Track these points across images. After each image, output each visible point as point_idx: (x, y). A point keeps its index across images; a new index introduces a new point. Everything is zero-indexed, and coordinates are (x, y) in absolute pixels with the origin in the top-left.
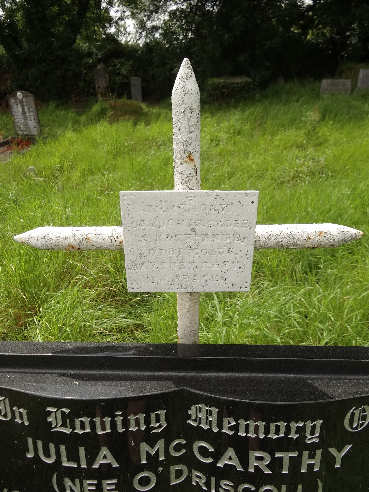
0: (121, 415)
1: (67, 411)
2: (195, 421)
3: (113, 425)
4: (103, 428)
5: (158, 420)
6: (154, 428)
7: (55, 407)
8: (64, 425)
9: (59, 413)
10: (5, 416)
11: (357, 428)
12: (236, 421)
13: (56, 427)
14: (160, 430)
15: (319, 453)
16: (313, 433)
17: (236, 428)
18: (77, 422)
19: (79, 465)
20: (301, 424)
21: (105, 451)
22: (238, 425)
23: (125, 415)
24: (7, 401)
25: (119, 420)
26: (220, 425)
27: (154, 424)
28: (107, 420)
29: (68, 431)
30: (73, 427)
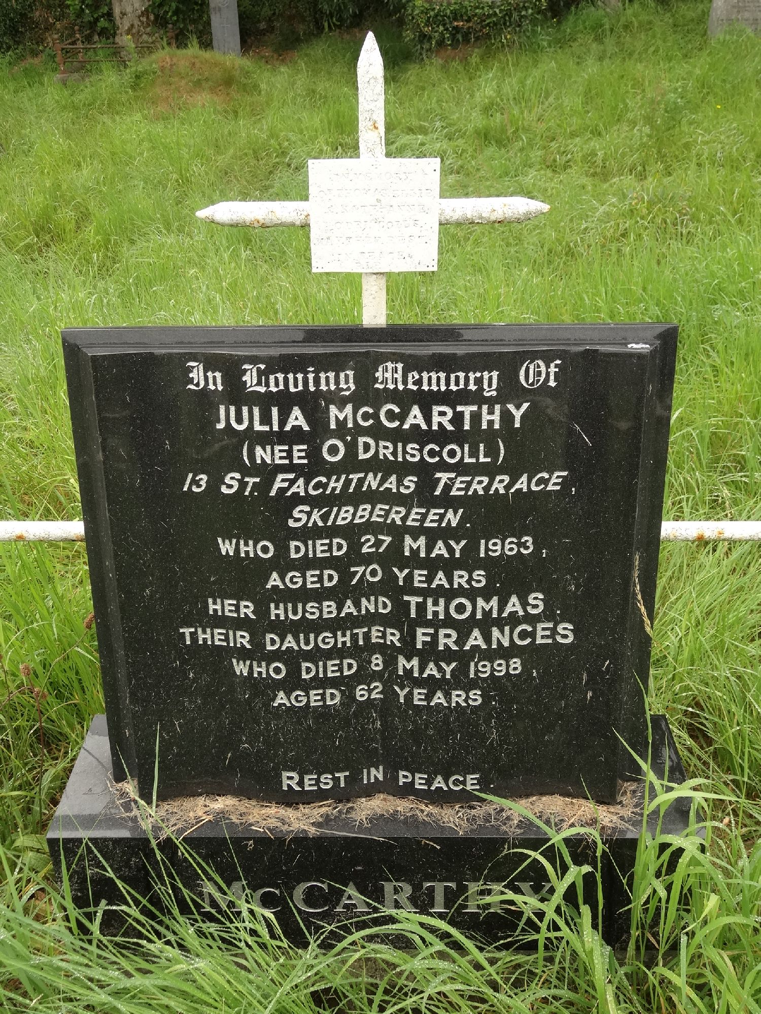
0: (313, 372)
1: (263, 367)
2: (382, 383)
3: (306, 382)
4: (296, 386)
5: (347, 382)
6: (343, 390)
7: (251, 364)
8: (259, 383)
9: (255, 370)
10: (197, 385)
11: (532, 384)
12: (420, 375)
13: (251, 386)
14: (347, 393)
15: (497, 408)
16: (490, 385)
17: (419, 382)
18: (272, 378)
19: (271, 428)
20: (478, 375)
21: (296, 412)
22: (421, 378)
23: (317, 372)
24: (201, 367)
25: (311, 376)
26: (405, 382)
27: (343, 385)
28: (300, 376)
29: (262, 389)
30: (267, 385)
